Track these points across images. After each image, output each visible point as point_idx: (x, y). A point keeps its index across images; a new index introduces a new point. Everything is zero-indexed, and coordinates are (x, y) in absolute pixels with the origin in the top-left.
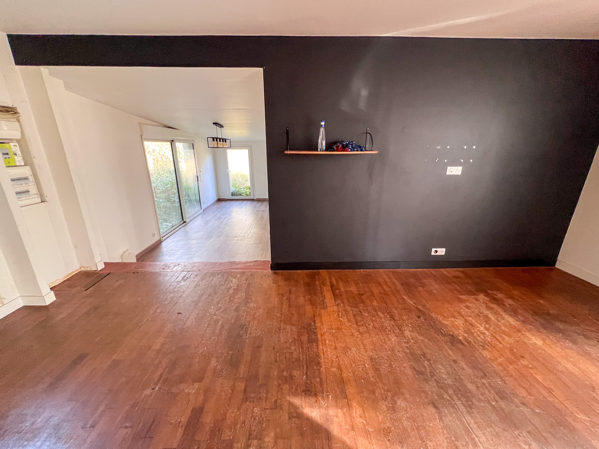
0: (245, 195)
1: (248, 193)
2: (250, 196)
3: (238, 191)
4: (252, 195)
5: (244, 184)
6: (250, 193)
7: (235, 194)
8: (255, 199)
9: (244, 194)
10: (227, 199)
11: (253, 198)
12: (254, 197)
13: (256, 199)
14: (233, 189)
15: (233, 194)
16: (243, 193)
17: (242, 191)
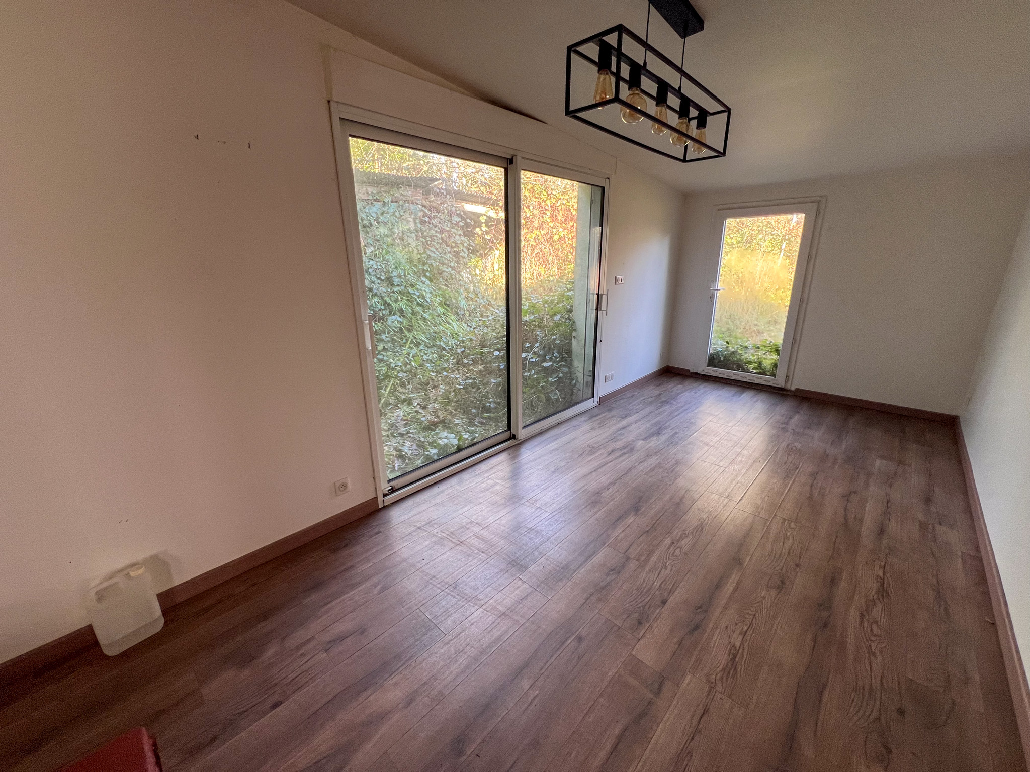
0: (754, 371)
1: (767, 364)
2: (774, 376)
3: (733, 353)
4: (781, 373)
5: (759, 333)
6: (775, 366)
7: (720, 361)
8: (788, 387)
9: (751, 367)
10: (691, 371)
11: (781, 384)
12: (786, 381)
13: (793, 388)
14: (716, 344)
15: (713, 361)
16: (750, 363)
17: (749, 356)
